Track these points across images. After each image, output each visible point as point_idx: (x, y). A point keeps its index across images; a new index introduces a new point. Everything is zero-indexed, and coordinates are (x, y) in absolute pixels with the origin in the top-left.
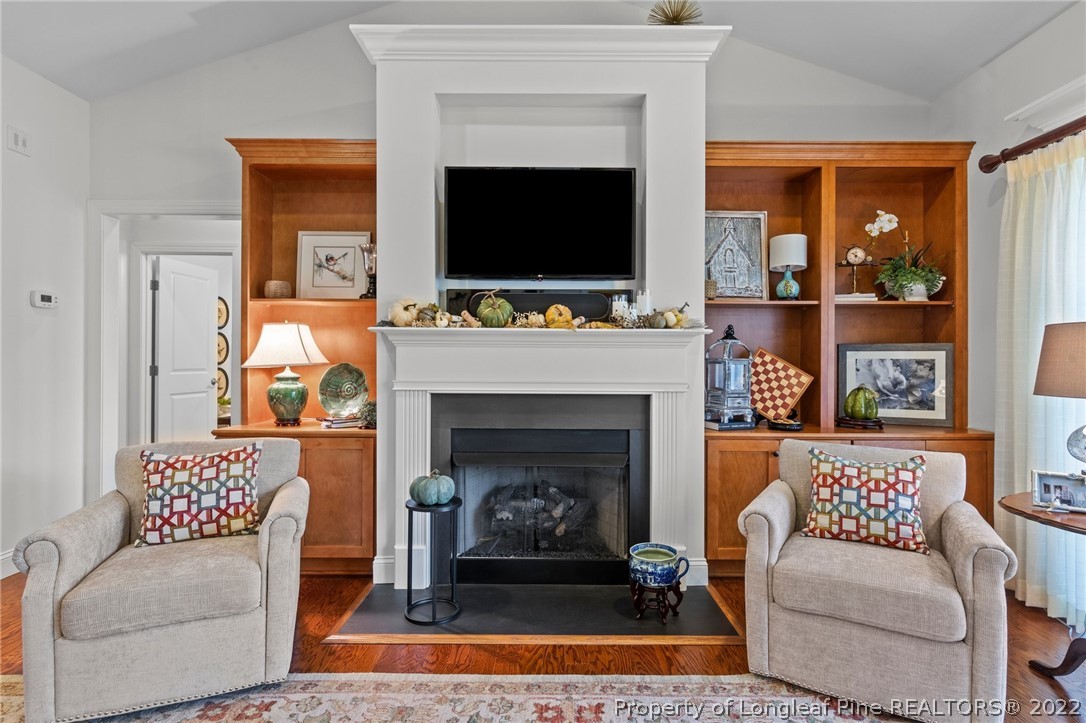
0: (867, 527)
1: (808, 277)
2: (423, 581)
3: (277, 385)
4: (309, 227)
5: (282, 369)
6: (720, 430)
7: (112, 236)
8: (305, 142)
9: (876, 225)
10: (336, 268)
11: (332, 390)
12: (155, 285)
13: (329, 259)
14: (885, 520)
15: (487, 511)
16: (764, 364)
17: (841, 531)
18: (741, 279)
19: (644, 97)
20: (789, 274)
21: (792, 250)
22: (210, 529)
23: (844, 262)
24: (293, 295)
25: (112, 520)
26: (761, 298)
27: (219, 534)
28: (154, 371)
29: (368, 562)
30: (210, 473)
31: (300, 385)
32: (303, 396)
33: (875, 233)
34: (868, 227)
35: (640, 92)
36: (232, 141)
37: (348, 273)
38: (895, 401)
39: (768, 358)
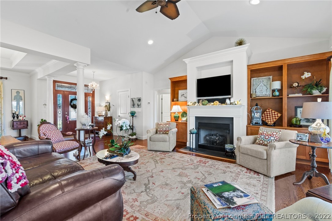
0: (264, 142)
1: (280, 91)
2: (194, 147)
3: (175, 115)
4: (180, 90)
5: (176, 113)
6: (252, 125)
7: (156, 93)
8: (178, 77)
9: (304, 76)
10: (184, 96)
11: (183, 116)
12: (162, 99)
13: (183, 94)
14: (267, 141)
15: (205, 137)
16: (269, 111)
17: (260, 143)
18: (264, 92)
19: (233, 60)
20: (276, 90)
21: (277, 85)
22: (164, 133)
23: (292, 86)
24: (178, 101)
25: (155, 130)
26: (270, 96)
27: (165, 134)
28: (162, 113)
29: (186, 143)
30: (164, 126)
31: (178, 115)
32: (179, 117)
33: (304, 78)
34: (302, 77)
35: (232, 60)
36: (169, 78)
37: (186, 96)
38: (311, 121)
39: (270, 110)
